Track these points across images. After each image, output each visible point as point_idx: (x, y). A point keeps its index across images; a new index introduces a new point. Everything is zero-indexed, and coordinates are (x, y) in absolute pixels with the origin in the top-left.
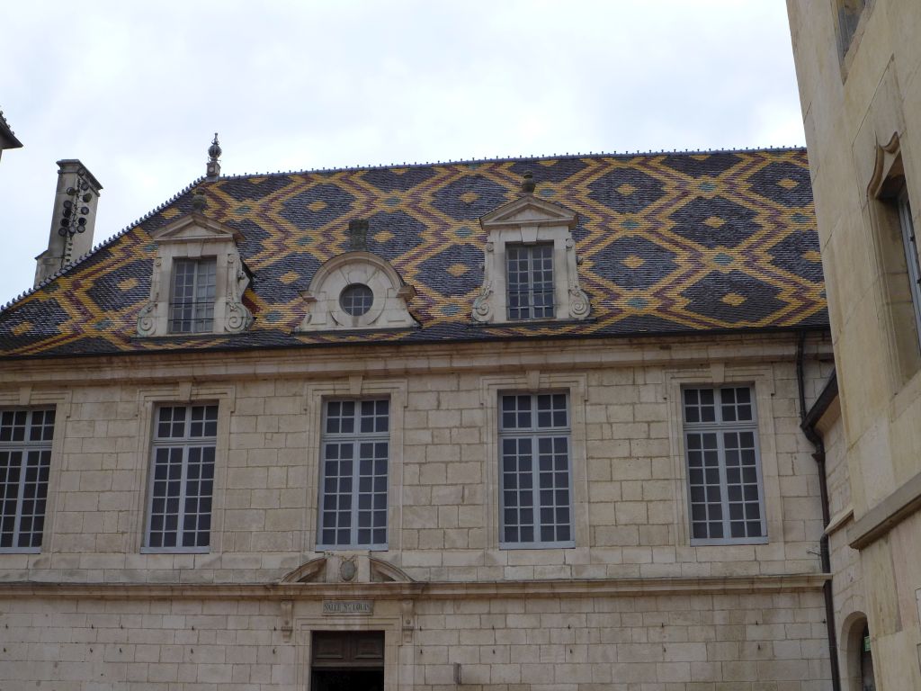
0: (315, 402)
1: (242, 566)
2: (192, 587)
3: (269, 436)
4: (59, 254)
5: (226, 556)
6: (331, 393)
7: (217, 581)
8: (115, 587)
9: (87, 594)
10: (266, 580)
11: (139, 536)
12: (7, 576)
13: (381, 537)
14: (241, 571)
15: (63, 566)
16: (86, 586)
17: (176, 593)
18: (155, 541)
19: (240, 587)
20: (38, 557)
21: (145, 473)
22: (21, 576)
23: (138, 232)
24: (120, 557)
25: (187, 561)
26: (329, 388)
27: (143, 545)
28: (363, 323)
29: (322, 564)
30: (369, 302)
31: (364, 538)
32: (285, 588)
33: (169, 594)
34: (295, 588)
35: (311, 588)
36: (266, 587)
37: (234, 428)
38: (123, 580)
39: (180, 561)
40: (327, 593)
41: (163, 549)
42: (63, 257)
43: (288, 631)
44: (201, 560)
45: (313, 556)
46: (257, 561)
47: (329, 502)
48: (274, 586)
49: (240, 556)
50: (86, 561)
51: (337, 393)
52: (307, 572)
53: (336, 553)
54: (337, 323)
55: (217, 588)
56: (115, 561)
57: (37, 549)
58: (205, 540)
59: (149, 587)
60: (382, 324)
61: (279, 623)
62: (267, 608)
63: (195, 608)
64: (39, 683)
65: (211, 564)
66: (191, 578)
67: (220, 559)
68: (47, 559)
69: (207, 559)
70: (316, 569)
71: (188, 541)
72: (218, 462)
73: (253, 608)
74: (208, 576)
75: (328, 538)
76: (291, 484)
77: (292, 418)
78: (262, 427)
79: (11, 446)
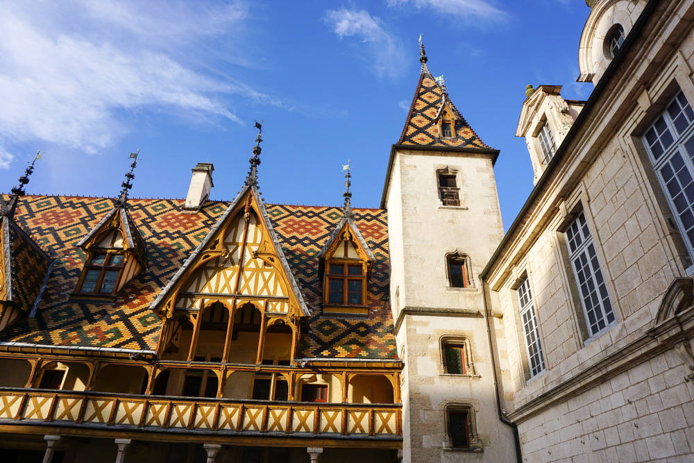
0: (628, 145)
1: (640, 326)
5: (627, 321)
6: (635, 125)
11: (580, 334)
24: (576, 355)
26: (631, 125)
27: (586, 339)
37: (594, 212)
41: (600, 333)
44: (613, 335)
46: (647, 314)
48: (654, 333)
49: (635, 316)
51: (639, 121)
56: (574, 361)
57: (544, 371)
61: (686, 371)
63: (623, 380)
67: (624, 326)
68: (548, 376)
73: (662, 364)
76: (643, 227)
77: (621, 171)
78: (608, 198)
79: (525, 309)
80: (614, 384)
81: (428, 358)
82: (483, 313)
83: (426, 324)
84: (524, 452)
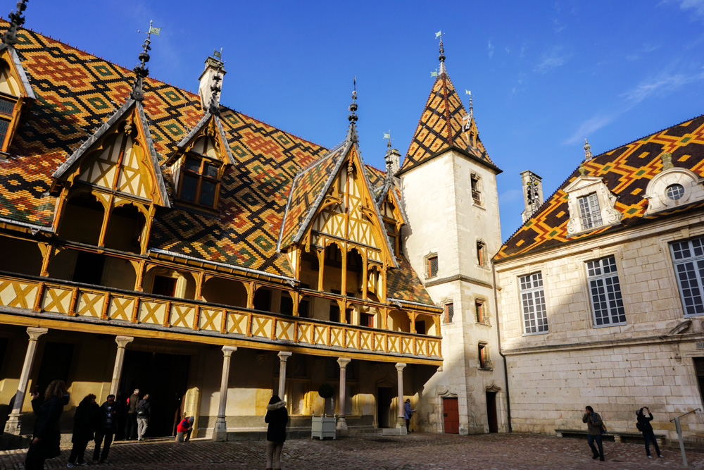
0: (665, 246)
1: (645, 329)
2: (622, 341)
3: (644, 266)
5: (635, 325)
6: (673, 240)
7: (633, 337)
8: (585, 344)
9: (573, 348)
10: (660, 335)
11: (591, 321)
12: (536, 344)
14: (645, 331)
15: (559, 338)
16: (571, 345)
17: (614, 345)
18: (599, 322)
19: (647, 339)
20: (548, 335)
21: (587, 293)
22: (543, 343)
24: (585, 331)
25: (617, 329)
26: (671, 237)
27: (593, 325)
28: (682, 202)
29: (689, 323)
30: (682, 191)
32: (671, 337)
33: (611, 345)
34: (677, 337)
35: (686, 336)
36: (660, 338)
37: (624, 266)
38: (588, 341)
39: (613, 330)
40: (696, 338)
41: (604, 325)
42: (532, 210)
43: (678, 359)
44: (623, 329)
45: (683, 320)
46: (653, 326)
47: (686, 293)
48: (665, 337)
49: (643, 324)
50: (569, 334)
51: (676, 239)
52: (682, 328)
53: (697, 317)
54: (666, 206)
55: (635, 340)
56: (582, 333)
57: (547, 332)
58: (623, 319)
59: (600, 343)
60: (691, 201)
61: (673, 355)
62: (664, 348)
63: (626, 350)
64: (560, 389)
65: (628, 330)
66: (620, 337)
67: (633, 327)
68: (552, 336)
69: (626, 327)
70: (687, 327)
71: (615, 320)
72: (621, 283)
73: (657, 348)
74: (629, 335)
75: (690, 311)
76: (662, 287)
77: (654, 256)
78: (639, 263)
79: (527, 291)
80: (616, 350)
81: (470, 311)
82: (493, 286)
83: (469, 288)
84: (511, 372)
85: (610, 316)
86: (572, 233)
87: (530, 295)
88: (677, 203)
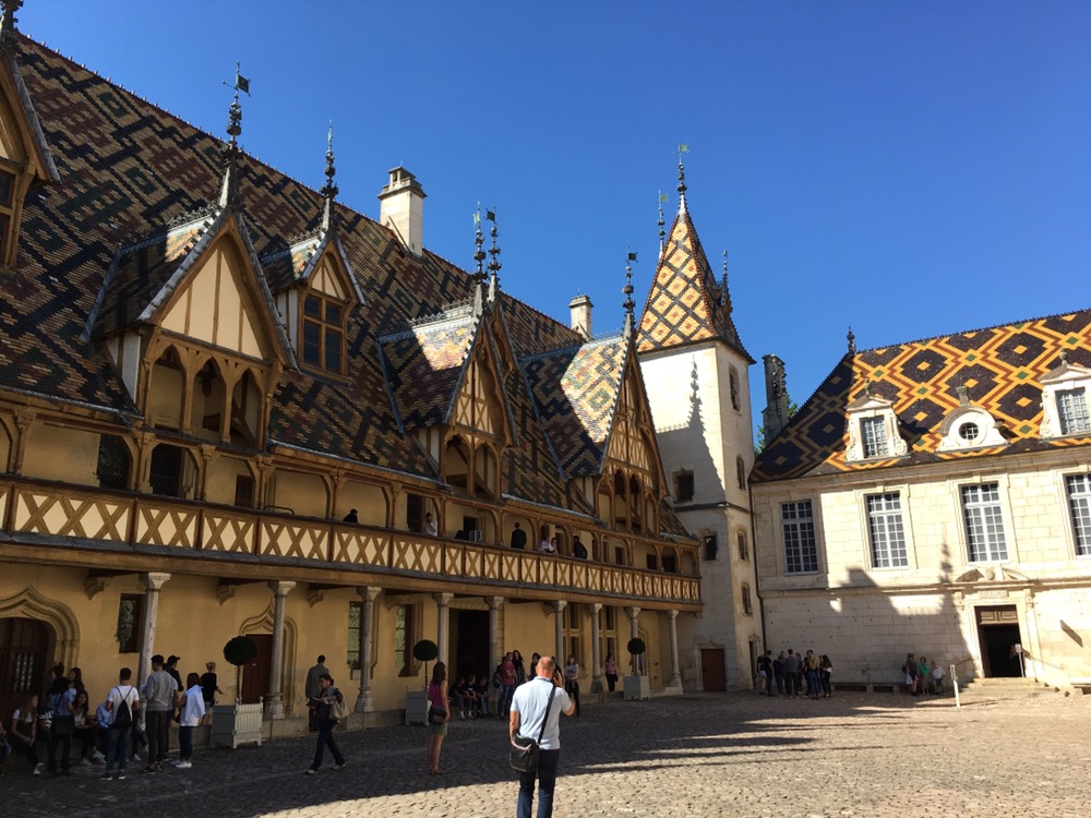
0: (954, 489)
1: (929, 575)
3: (931, 507)
4: (774, 408)
5: (919, 570)
7: (918, 584)
12: (804, 585)
13: (1004, 556)
14: (929, 578)
18: (878, 564)
20: (817, 576)
22: (811, 585)
23: (822, 394)
25: (898, 574)
27: (872, 567)
28: (975, 443)
29: (976, 572)
30: (977, 432)
31: (995, 556)
32: (956, 585)
34: (962, 585)
35: (971, 585)
36: (945, 586)
37: (911, 505)
38: (866, 585)
39: (894, 574)
40: (982, 587)
41: (883, 568)
42: (777, 409)
43: (960, 606)
45: (969, 569)
48: (950, 585)
49: (927, 570)
52: (968, 577)
53: (981, 566)
54: (960, 446)
55: (918, 587)
56: (859, 575)
57: (815, 572)
58: (905, 562)
60: (986, 444)
64: (830, 637)
65: (910, 574)
66: (902, 582)
67: (916, 571)
68: (822, 577)
69: (908, 572)
70: (973, 575)
71: (896, 563)
72: (904, 522)
74: (912, 581)
76: (948, 531)
79: (790, 522)
81: (735, 545)
82: (750, 513)
84: (770, 617)
85: (890, 558)
86: (853, 459)
87: (794, 527)
88: (970, 444)
